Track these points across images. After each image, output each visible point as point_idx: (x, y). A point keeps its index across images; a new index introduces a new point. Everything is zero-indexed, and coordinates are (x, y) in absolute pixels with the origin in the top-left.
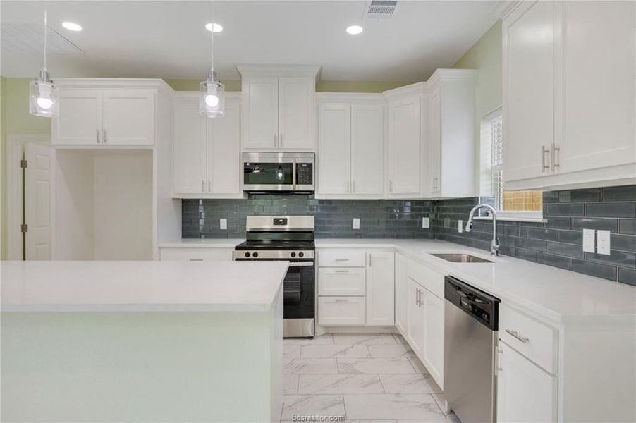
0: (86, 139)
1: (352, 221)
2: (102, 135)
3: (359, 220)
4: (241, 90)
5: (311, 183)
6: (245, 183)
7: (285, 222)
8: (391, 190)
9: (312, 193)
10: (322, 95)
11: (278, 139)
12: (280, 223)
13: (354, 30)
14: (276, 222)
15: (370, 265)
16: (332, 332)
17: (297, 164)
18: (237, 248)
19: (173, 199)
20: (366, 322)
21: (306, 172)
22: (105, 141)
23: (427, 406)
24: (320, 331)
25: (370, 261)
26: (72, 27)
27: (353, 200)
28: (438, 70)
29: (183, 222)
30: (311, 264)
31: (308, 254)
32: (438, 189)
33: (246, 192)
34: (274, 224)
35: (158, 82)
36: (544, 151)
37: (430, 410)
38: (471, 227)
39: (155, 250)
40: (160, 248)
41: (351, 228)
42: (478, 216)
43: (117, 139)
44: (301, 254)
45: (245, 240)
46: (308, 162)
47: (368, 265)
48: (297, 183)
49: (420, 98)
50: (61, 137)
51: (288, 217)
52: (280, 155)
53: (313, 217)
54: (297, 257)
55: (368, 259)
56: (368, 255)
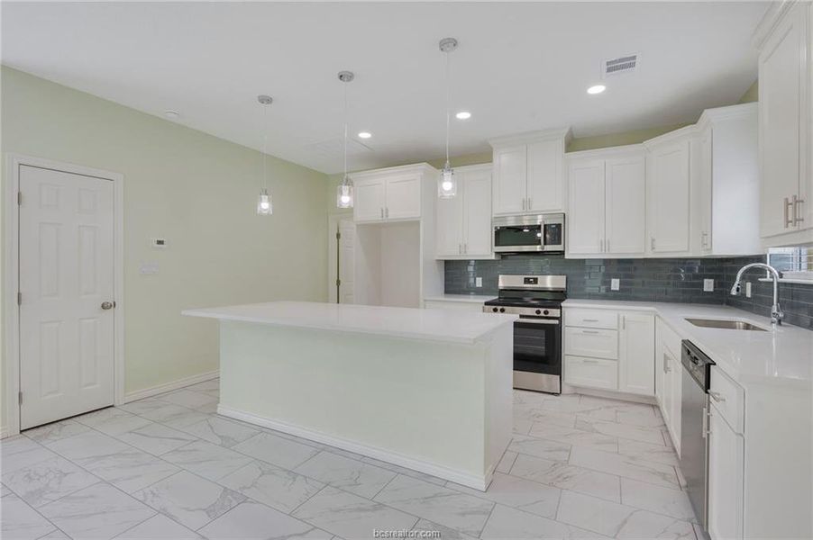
0: (374, 216)
1: (610, 282)
2: (385, 212)
3: (618, 280)
4: (491, 162)
5: (560, 243)
6: (496, 245)
7: (536, 281)
8: (653, 248)
9: (562, 253)
10: (572, 155)
11: (527, 203)
12: (530, 283)
13: (597, 90)
14: (527, 281)
15: (624, 328)
16: (580, 393)
17: (545, 226)
18: (487, 304)
19: (438, 260)
20: (618, 387)
21: (555, 232)
22: (387, 216)
23: (664, 476)
24: (566, 389)
25: (623, 324)
26: (365, 135)
27: (610, 260)
28: (706, 111)
29: (446, 280)
30: (556, 322)
31: (554, 312)
32: (709, 247)
33: (497, 253)
34: (525, 283)
35: (424, 165)
36: (787, 204)
37: (665, 479)
38: (738, 290)
39: (422, 301)
40: (425, 301)
41: (609, 290)
42: (766, 277)
43: (394, 215)
44: (546, 312)
45: (497, 297)
46: (557, 223)
47: (621, 327)
48: (545, 244)
49: (689, 143)
50: (360, 217)
51: (538, 277)
52: (540, 217)
53: (565, 277)
54: (542, 314)
55: (621, 322)
56: (621, 317)
